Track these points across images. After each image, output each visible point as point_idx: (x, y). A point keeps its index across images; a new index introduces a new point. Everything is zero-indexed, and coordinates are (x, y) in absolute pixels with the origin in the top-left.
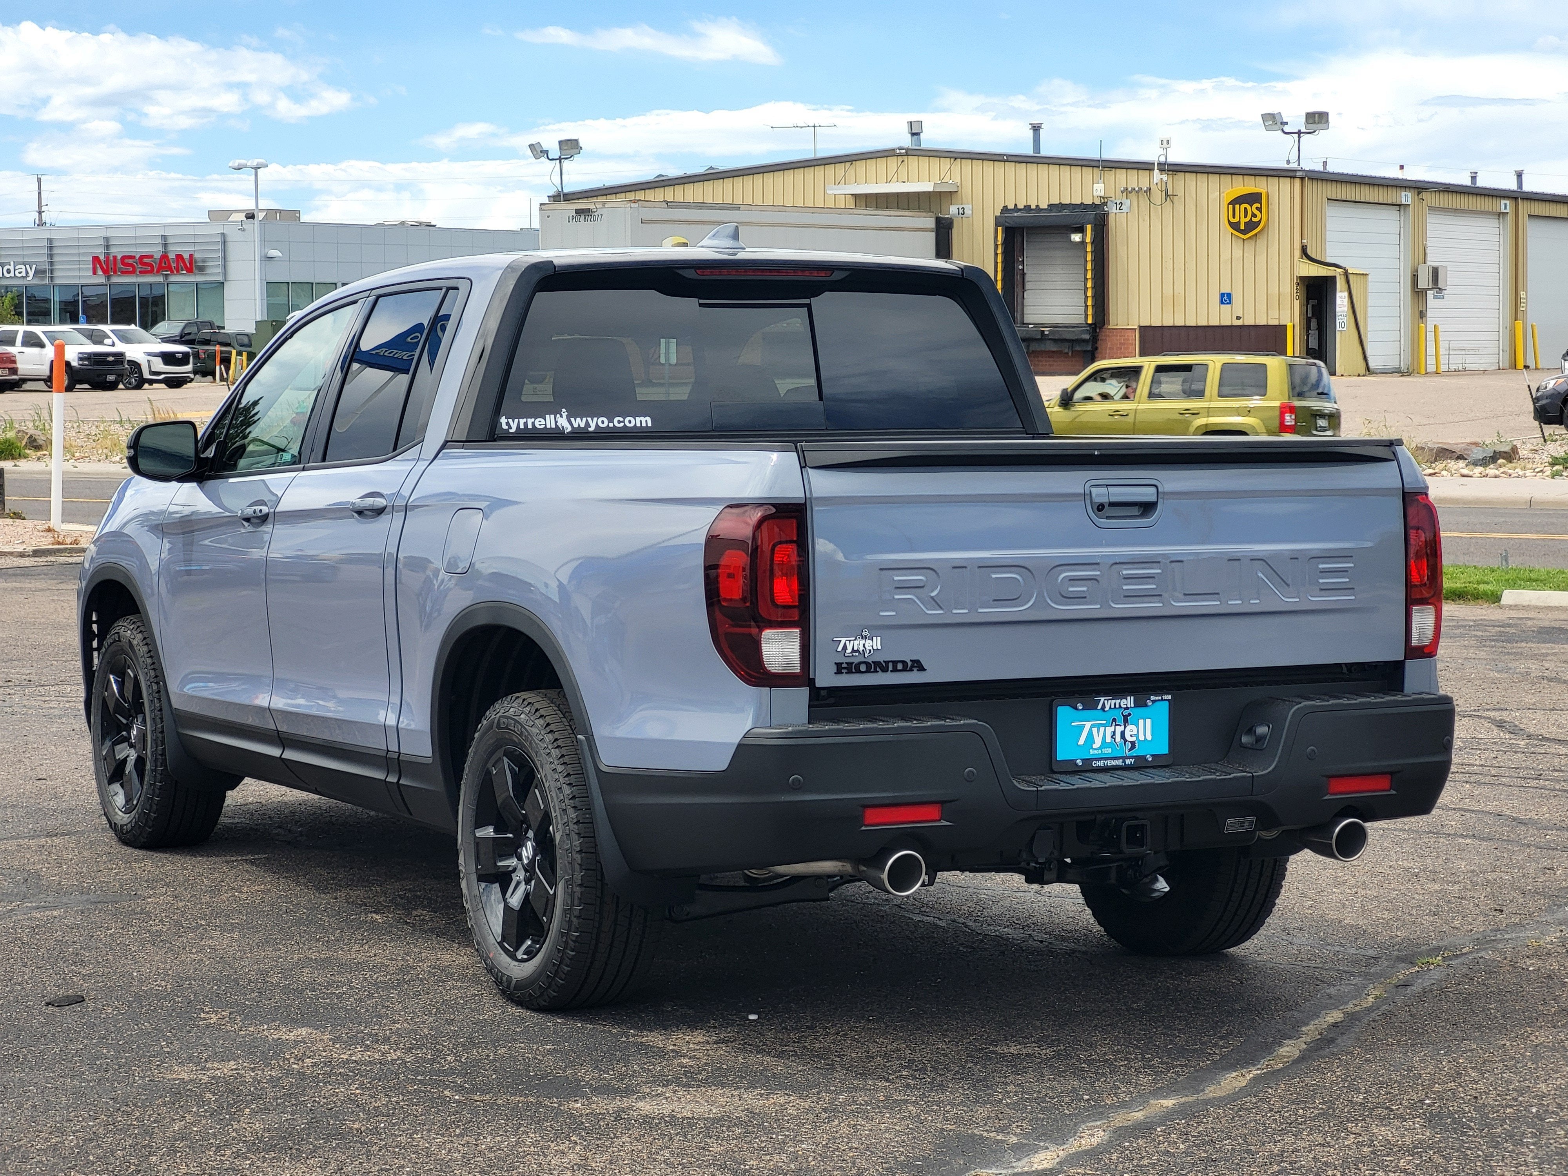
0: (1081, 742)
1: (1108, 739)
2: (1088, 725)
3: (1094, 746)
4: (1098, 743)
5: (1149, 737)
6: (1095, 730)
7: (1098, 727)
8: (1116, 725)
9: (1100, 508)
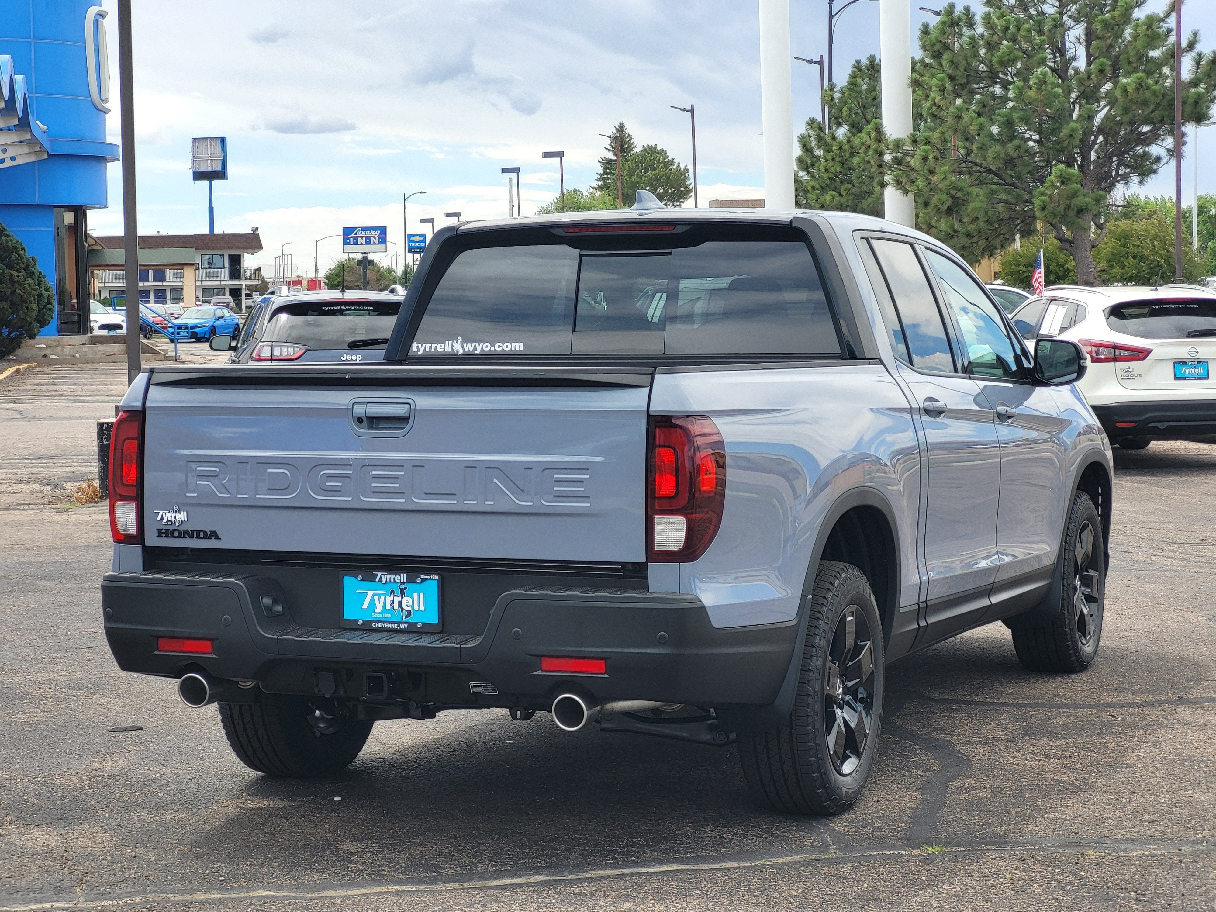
0: (365, 606)
1: (388, 606)
2: (370, 593)
3: (376, 611)
4: (379, 609)
5: (422, 608)
6: (376, 598)
7: (379, 595)
8: (395, 596)
9: (360, 420)
